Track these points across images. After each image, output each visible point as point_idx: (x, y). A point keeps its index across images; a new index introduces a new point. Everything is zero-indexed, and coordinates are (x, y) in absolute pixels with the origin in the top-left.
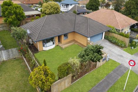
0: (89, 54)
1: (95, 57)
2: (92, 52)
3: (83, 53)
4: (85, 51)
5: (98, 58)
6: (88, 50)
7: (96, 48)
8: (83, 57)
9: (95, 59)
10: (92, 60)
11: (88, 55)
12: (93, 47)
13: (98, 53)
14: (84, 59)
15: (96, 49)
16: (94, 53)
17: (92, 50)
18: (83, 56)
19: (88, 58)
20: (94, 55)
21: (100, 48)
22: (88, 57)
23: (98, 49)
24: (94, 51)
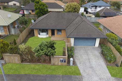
0: (44, 49)
1: (49, 52)
2: (46, 47)
3: (38, 48)
4: (40, 46)
5: (52, 52)
6: (43, 45)
7: (50, 43)
8: (38, 52)
9: (49, 54)
10: (46, 55)
11: (42, 50)
12: (47, 42)
13: (52, 48)
14: (39, 54)
15: (50, 45)
16: (48, 48)
17: (46, 45)
18: (38, 50)
19: (43, 53)
20: (48, 50)
21: (53, 44)
22: (43, 51)
23: (51, 44)
24: (48, 47)
